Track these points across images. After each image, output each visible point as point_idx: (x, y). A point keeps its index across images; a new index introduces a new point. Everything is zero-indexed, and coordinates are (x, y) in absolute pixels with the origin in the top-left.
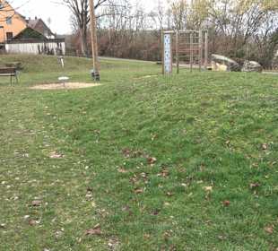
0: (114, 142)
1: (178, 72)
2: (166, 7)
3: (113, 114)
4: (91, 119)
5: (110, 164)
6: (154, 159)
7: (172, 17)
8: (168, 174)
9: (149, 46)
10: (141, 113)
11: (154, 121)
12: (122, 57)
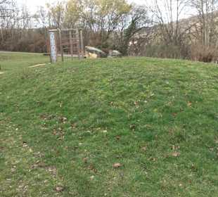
0: (32, 111)
1: (63, 60)
2: (47, 10)
3: (25, 92)
4: (8, 97)
5: (34, 125)
6: (65, 118)
7: (52, 18)
8: (76, 127)
9: (36, 41)
10: (48, 89)
11: (58, 94)
12: (14, 50)
